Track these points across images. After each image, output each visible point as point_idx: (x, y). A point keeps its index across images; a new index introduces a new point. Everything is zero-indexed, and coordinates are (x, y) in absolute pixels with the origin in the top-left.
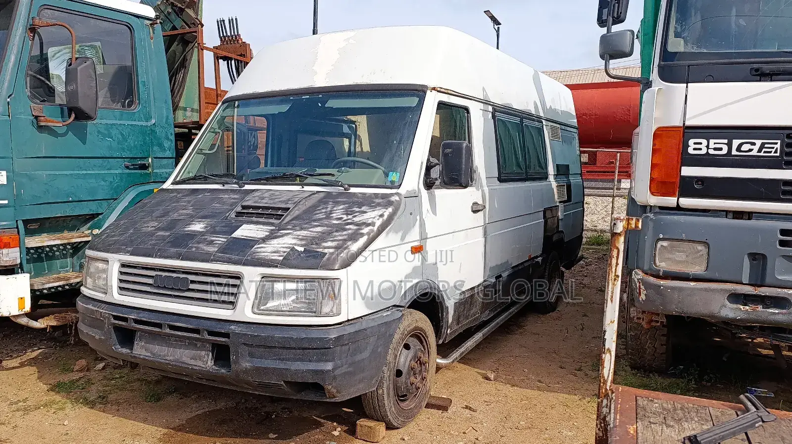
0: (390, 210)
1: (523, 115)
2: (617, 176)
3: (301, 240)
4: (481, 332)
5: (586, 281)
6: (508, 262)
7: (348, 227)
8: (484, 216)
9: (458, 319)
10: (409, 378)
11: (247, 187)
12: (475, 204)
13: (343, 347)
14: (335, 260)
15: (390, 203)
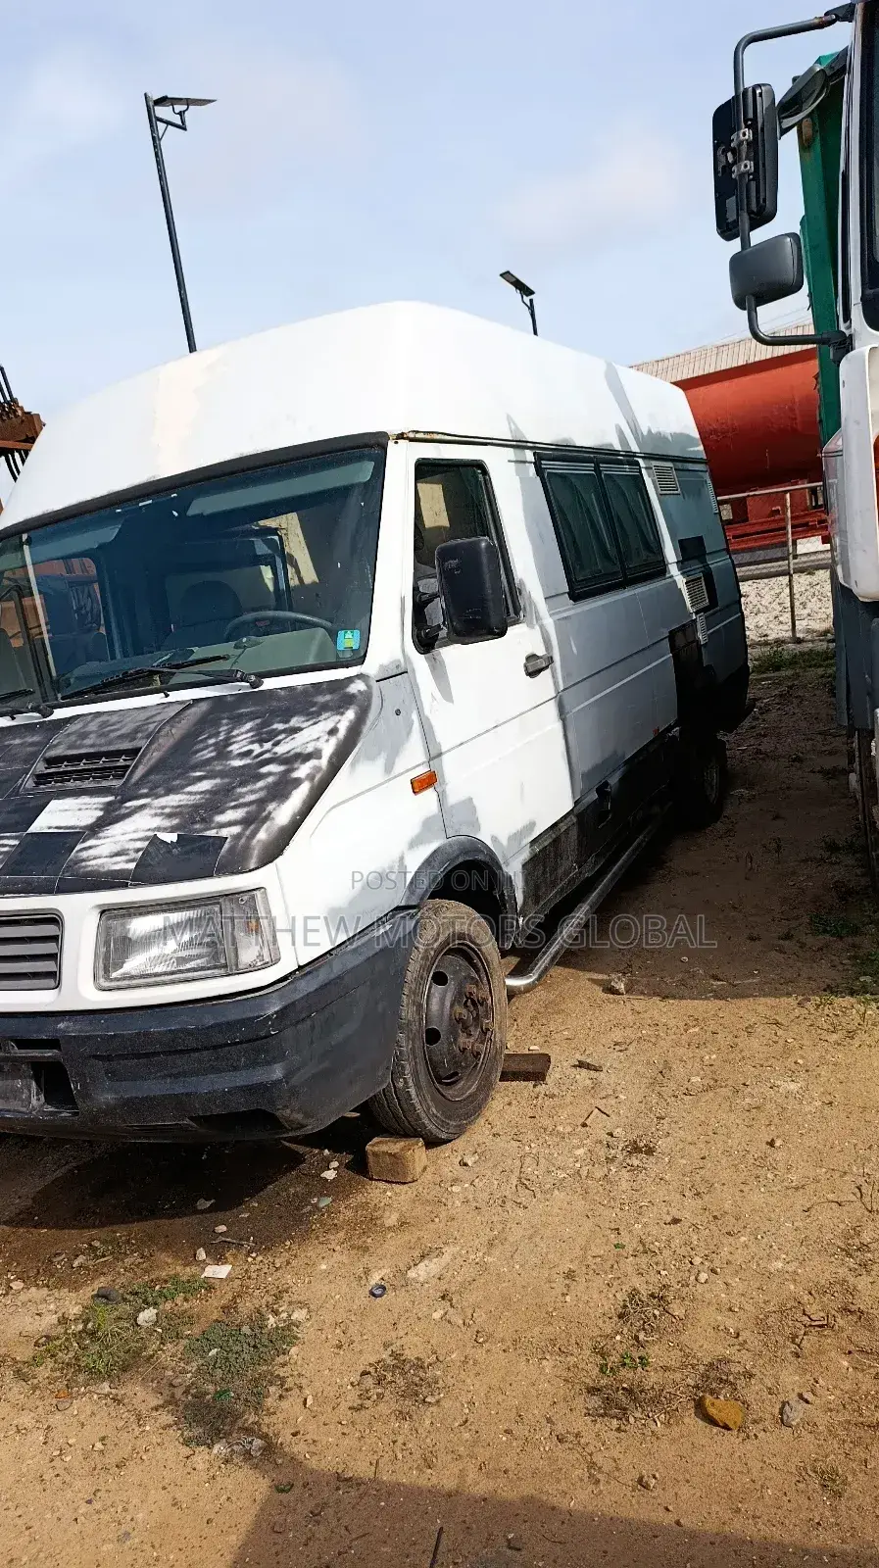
0: (350, 715)
1: (600, 456)
2: (790, 535)
3: (170, 816)
4: (584, 902)
5: (767, 745)
6: (615, 752)
7: (264, 770)
8: (554, 676)
9: (534, 892)
10: (455, 1040)
11: (60, 714)
12: (531, 657)
13: (299, 1026)
14: (247, 848)
15: (348, 701)
